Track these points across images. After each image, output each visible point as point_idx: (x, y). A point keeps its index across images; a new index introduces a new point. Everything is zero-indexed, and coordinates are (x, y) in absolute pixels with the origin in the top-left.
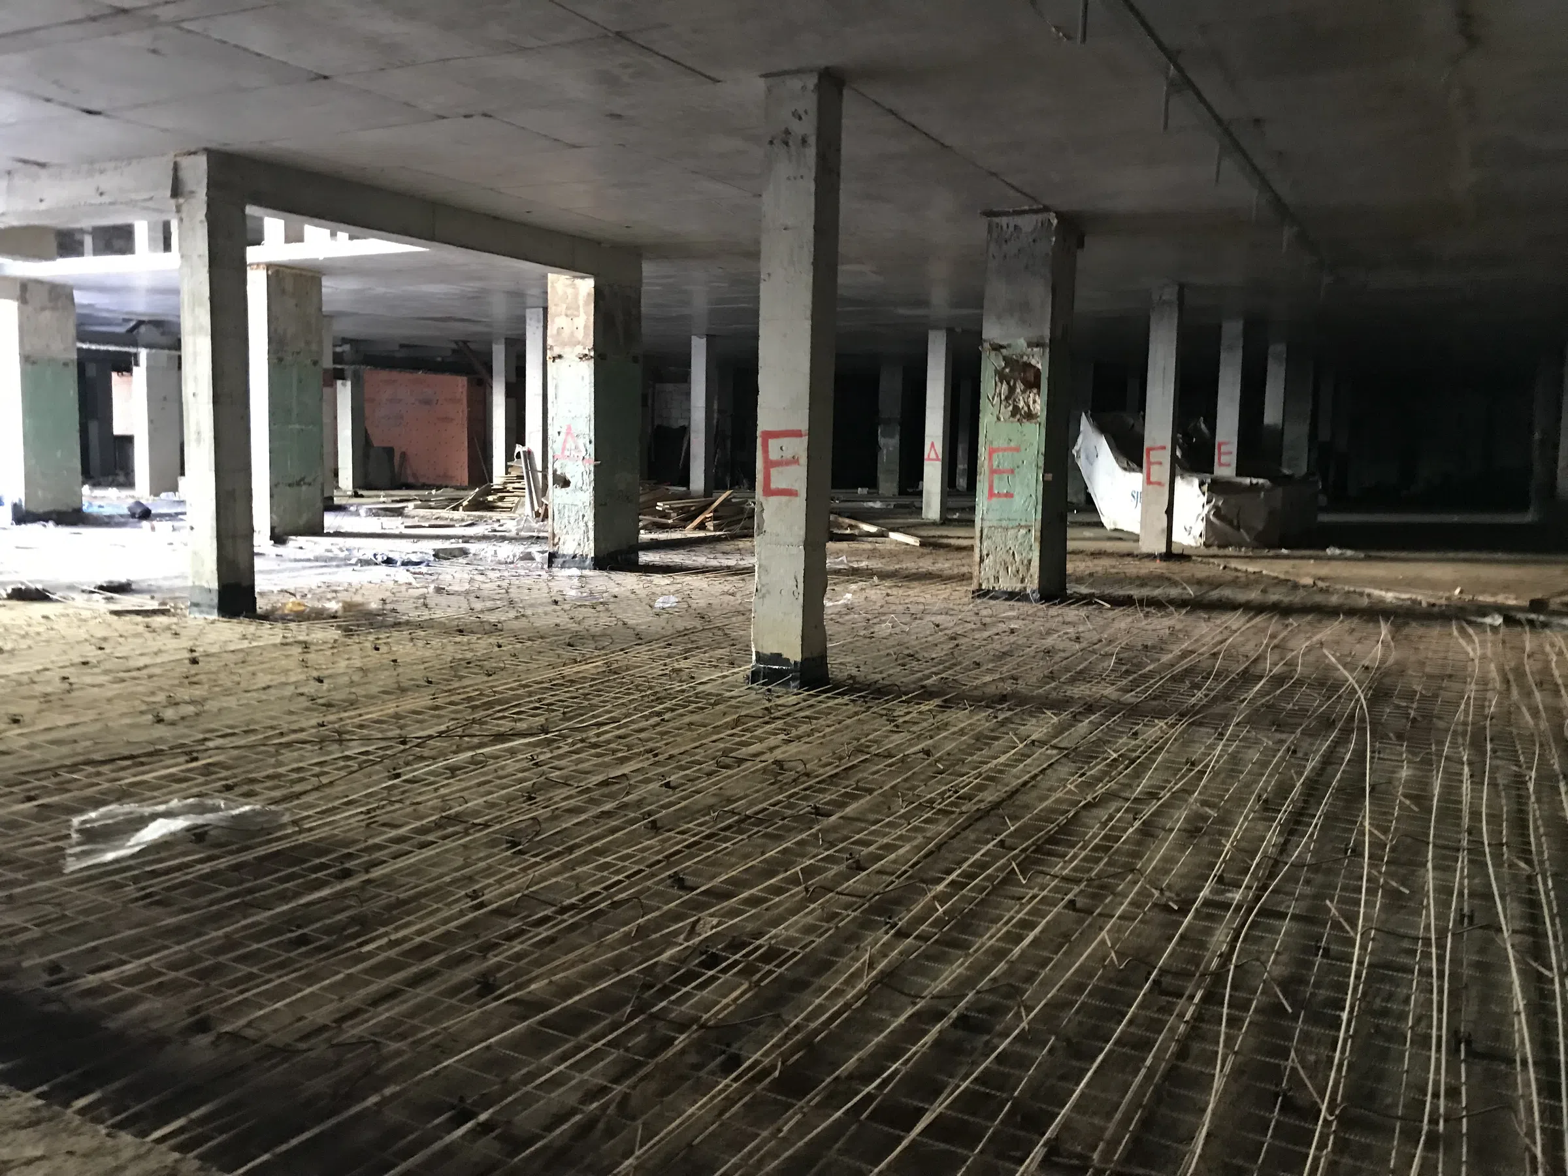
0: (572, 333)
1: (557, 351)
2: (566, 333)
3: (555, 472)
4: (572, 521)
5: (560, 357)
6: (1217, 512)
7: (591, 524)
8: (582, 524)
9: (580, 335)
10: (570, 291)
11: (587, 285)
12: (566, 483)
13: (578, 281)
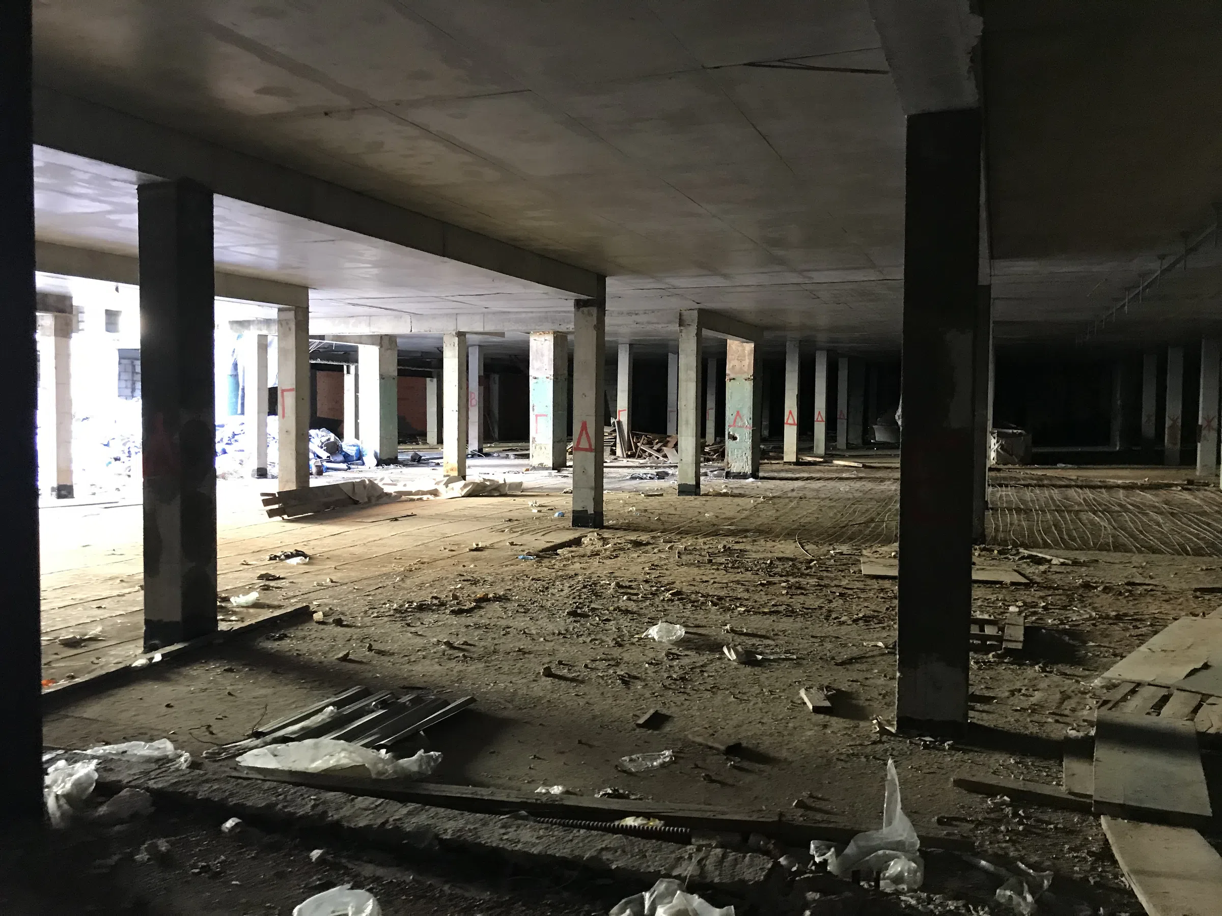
0: (741, 368)
1: (732, 376)
2: (738, 367)
3: (729, 433)
4: (739, 456)
5: (734, 379)
6: (1002, 446)
7: (750, 458)
8: (745, 457)
9: (746, 369)
10: (740, 349)
11: (750, 347)
12: (735, 438)
13: (745, 344)
